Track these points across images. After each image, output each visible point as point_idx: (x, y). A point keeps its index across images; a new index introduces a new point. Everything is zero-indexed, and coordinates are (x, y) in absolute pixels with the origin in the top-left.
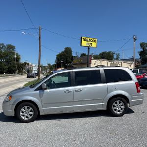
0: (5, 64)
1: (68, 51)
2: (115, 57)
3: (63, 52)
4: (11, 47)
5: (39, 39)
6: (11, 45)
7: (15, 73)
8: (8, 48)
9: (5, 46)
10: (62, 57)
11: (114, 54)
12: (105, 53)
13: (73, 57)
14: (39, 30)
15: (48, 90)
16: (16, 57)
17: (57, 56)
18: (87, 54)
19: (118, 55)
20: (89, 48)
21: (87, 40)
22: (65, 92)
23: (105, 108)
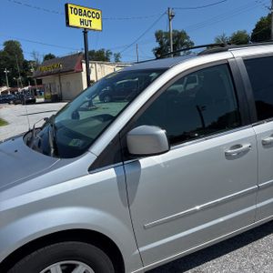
1: (13, 50)
11: (111, 53)
19: (118, 56)
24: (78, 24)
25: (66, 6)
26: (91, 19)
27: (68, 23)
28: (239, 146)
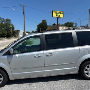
0: (5, 31)
1: (44, 22)
2: (74, 25)
3: (41, 23)
4: (8, 21)
5: (24, 14)
6: (8, 19)
7: (11, 37)
8: (7, 21)
9: (4, 20)
10: (41, 26)
11: (74, 23)
12: (68, 23)
13: (47, 26)
14: (23, 7)
15: (17, 55)
16: (11, 26)
17: (38, 25)
18: (56, 24)
19: (76, 24)
20: (58, 18)
21: (56, 13)
22: (35, 57)
23: (77, 72)
24: (56, 16)
25: (53, 11)
26: (60, 14)
27: (52, 16)
28: (38, 55)
